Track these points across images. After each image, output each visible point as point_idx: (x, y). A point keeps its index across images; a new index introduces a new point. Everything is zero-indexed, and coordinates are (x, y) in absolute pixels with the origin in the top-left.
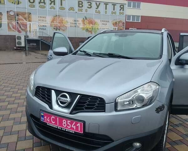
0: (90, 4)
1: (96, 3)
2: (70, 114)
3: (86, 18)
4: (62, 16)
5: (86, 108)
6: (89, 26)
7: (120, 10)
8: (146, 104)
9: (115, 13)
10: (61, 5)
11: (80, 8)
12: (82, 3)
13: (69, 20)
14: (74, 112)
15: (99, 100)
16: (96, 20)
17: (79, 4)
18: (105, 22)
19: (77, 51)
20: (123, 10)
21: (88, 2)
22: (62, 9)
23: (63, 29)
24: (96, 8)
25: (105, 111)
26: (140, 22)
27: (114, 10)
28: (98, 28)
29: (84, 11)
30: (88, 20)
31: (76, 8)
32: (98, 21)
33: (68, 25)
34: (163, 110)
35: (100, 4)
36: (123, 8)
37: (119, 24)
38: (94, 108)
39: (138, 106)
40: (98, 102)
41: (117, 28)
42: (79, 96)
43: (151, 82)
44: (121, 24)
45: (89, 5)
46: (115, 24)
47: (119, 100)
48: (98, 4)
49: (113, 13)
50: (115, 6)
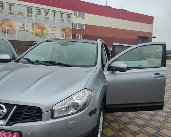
0: (39, 11)
1: (45, 11)
2: (6, 126)
3: (35, 23)
4: (10, 20)
5: (23, 118)
6: (39, 31)
7: (67, 18)
8: (81, 109)
9: (63, 21)
10: (10, 10)
11: (29, 14)
12: (31, 9)
13: (18, 25)
14: (11, 123)
15: (36, 109)
16: (45, 26)
17: (28, 10)
18: (54, 28)
19: (21, 59)
20: (70, 19)
21: (37, 9)
22: (11, 13)
23: (12, 32)
24: (45, 15)
25: (41, 120)
26: (85, 29)
27: (62, 18)
28: (47, 34)
29: (33, 17)
30: (38, 26)
31: (25, 13)
32: (47, 27)
33: (17, 29)
34: (95, 113)
35: (48, 11)
36: (70, 17)
37: (67, 30)
38: (31, 117)
39: (74, 112)
40: (36, 111)
41: (65, 33)
42: (16, 106)
43: (85, 89)
44: (68, 31)
45: (38, 12)
46: (63, 30)
47: (56, 108)
48: (47, 12)
49: (60, 20)
50: (63, 14)
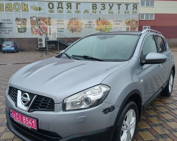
0: (103, 5)
1: (109, 4)
2: (28, 112)
3: (100, 19)
4: (77, 19)
6: (103, 27)
7: (133, 9)
9: (128, 12)
10: (77, 9)
11: (94, 10)
12: (96, 5)
13: (84, 22)
14: (32, 110)
16: (110, 21)
17: (93, 7)
18: (118, 22)
20: (136, 9)
21: (102, 4)
22: (78, 12)
23: (79, 30)
24: (110, 9)
25: (54, 111)
26: (154, 19)
27: (127, 9)
28: (111, 28)
29: (98, 13)
30: (102, 21)
31: (91, 10)
32: (111, 21)
33: (83, 27)
35: (113, 5)
36: (136, 7)
37: (132, 23)
39: (86, 107)
40: (50, 102)
41: (130, 26)
42: (36, 96)
44: (134, 23)
45: (102, 7)
46: (128, 23)
48: (111, 6)
49: (125, 13)
50: (128, 5)
